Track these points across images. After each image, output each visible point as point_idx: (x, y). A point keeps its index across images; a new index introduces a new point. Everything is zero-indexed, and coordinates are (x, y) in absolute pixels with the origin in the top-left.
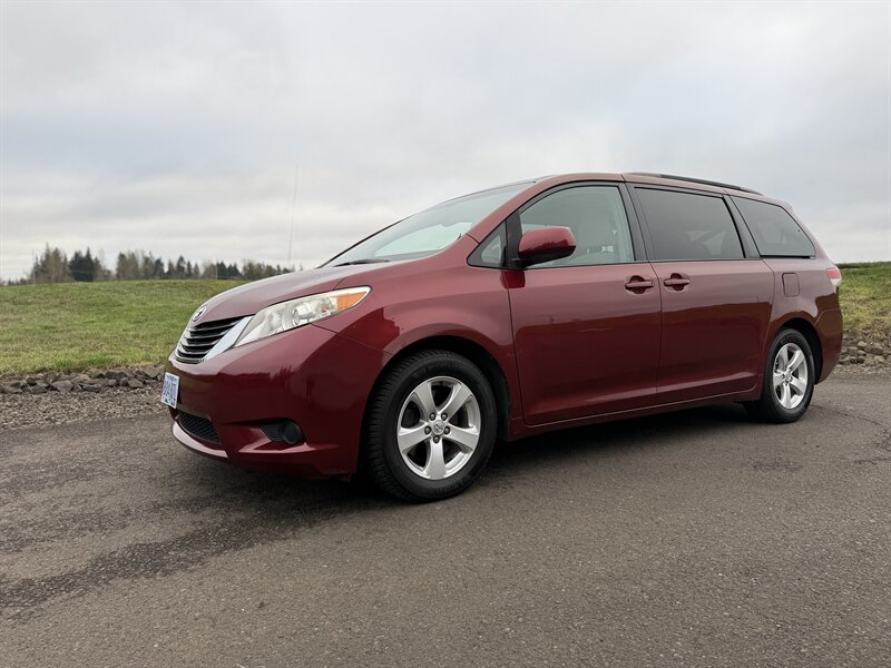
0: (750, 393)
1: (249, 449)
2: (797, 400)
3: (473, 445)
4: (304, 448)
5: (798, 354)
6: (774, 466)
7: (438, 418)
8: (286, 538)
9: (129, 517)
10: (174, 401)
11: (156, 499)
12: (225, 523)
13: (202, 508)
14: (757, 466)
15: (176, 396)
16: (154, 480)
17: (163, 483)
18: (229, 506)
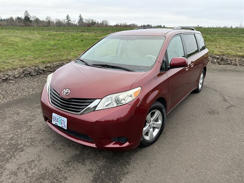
2: (201, 86)
3: (160, 127)
4: (127, 144)
5: (202, 75)
6: (212, 112)
7: (152, 122)
8: (128, 173)
9: (63, 172)
10: (63, 126)
11: (62, 159)
12: (100, 168)
13: (83, 161)
14: (210, 113)
15: (66, 125)
16: (49, 146)
17: (54, 148)
18: (92, 158)
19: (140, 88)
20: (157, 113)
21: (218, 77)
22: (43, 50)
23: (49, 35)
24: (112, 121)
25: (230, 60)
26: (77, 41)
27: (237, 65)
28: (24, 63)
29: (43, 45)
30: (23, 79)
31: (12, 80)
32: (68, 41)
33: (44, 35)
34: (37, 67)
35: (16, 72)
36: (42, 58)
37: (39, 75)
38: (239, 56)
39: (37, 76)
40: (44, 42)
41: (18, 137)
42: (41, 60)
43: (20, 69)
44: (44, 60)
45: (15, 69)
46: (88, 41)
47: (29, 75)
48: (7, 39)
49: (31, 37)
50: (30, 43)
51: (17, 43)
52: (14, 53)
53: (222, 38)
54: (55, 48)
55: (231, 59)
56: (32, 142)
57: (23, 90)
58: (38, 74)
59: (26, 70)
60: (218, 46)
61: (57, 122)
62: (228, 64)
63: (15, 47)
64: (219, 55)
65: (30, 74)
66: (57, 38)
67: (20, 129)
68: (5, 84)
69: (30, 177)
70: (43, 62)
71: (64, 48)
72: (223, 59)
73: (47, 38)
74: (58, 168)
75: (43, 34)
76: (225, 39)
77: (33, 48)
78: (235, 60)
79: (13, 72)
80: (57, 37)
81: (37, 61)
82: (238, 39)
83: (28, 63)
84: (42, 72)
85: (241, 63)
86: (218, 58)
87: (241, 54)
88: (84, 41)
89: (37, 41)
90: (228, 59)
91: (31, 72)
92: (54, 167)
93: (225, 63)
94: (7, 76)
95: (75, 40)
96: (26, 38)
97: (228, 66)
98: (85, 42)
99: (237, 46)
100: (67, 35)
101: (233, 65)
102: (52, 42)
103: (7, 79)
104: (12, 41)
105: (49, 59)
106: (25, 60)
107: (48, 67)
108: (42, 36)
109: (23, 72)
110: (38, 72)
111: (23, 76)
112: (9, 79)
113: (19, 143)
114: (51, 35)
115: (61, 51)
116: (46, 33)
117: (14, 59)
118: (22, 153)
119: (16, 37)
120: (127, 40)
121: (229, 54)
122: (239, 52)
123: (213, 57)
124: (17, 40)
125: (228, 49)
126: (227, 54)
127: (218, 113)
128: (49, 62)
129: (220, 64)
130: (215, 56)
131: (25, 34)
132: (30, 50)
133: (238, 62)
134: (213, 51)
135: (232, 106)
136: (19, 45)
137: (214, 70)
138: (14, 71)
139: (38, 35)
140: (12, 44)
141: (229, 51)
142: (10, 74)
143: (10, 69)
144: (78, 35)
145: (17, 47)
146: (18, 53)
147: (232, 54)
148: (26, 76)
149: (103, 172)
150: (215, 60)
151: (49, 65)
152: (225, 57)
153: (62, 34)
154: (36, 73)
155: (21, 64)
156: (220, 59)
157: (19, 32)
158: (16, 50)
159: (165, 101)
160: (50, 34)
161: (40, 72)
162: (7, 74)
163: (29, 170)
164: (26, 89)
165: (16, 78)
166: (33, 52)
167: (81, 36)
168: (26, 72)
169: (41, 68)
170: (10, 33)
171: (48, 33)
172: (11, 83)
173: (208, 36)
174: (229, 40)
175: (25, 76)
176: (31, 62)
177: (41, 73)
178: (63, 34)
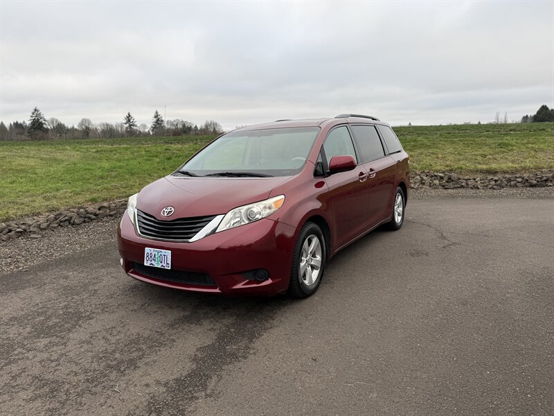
0: (389, 219)
1: (240, 286)
2: (400, 218)
3: (319, 266)
4: (269, 281)
5: (400, 197)
6: (417, 254)
7: (309, 255)
8: (271, 327)
9: (167, 335)
10: (165, 265)
11: (161, 322)
12: (227, 326)
13: (198, 321)
14: (412, 255)
15: (169, 262)
16: (135, 311)
17: (146, 312)
18: (212, 317)
19: (283, 196)
20: (315, 241)
21: (439, 207)
22: (88, 179)
23: (97, 152)
24: (241, 247)
25: (464, 179)
26: (158, 160)
27: (478, 188)
28: (55, 203)
29: (89, 169)
30: (55, 230)
31: (34, 233)
32: (139, 160)
33: (88, 151)
34: (82, 208)
35: (41, 219)
36: (89, 193)
37: (88, 222)
38: (481, 171)
39: (83, 225)
40: (89, 164)
41: (78, 304)
42: (88, 196)
43: (47, 214)
44: (95, 195)
45: (39, 214)
46: (181, 158)
47: (67, 223)
48: (10, 162)
49: (59, 156)
50: (60, 167)
51: (32, 167)
52: (31, 187)
53: (447, 141)
54: (114, 174)
55: (467, 177)
56: (104, 308)
57: (61, 247)
58: (84, 222)
59: (61, 214)
60: (440, 156)
61: (153, 262)
62: (462, 187)
63: (31, 176)
64: (443, 172)
65: (69, 221)
66: (115, 157)
67: (77, 295)
68: (22, 241)
69: (113, 344)
70: (94, 200)
71: (132, 174)
72: (450, 179)
73: (94, 158)
74: (157, 332)
75: (85, 150)
76: (453, 142)
77: (68, 177)
78: (475, 179)
79: (34, 219)
80: (115, 154)
81: (80, 199)
82: (478, 140)
83: (62, 202)
84: (94, 217)
85: (485, 185)
86: (442, 178)
87: (485, 167)
88: (174, 159)
89: (75, 164)
90: (461, 177)
91: (71, 218)
92: (151, 331)
93: (456, 186)
94: (23, 227)
95: (155, 158)
96: (50, 159)
97: (461, 190)
98: (174, 161)
99: (477, 153)
100: (135, 149)
101: (472, 188)
102: (106, 165)
103: (25, 230)
104: (22, 165)
105: (105, 195)
106: (55, 197)
107: (104, 207)
108: (82, 154)
109: (56, 219)
110: (85, 218)
111: (56, 225)
112: (28, 230)
113: (82, 310)
114: (102, 151)
115: (127, 179)
116: (91, 148)
117: (32, 196)
118: (92, 322)
119: (28, 157)
120: (259, 136)
121: (461, 168)
122: (480, 164)
123: (432, 177)
124: (31, 162)
125: (459, 161)
126: (458, 168)
127: (427, 254)
128: (105, 200)
129: (446, 189)
130: (436, 174)
131: (46, 151)
132: (62, 180)
133: (479, 182)
134: (431, 165)
135: (455, 243)
136: (37, 171)
137: (432, 197)
138: (35, 217)
139: (74, 153)
140: (22, 171)
141: (462, 162)
142: (30, 223)
143: (27, 215)
144: (159, 149)
145: (34, 176)
146: (39, 185)
147: (468, 168)
148: (62, 226)
149: (232, 330)
150: (437, 182)
151: (105, 204)
152: (454, 175)
153: (123, 148)
154: (82, 220)
155: (47, 206)
156: (446, 179)
157: (33, 148)
158: (33, 181)
159: (327, 224)
160: (99, 149)
161: (89, 218)
162: (23, 224)
163: (109, 337)
164: (67, 246)
165: (42, 229)
166: (70, 183)
167: (166, 149)
168: (61, 218)
169: (90, 209)
170: (14, 150)
171: (95, 148)
172: (34, 238)
173: (420, 138)
174: (461, 143)
175: (60, 225)
176: (67, 200)
177: (91, 220)
178: (127, 149)
